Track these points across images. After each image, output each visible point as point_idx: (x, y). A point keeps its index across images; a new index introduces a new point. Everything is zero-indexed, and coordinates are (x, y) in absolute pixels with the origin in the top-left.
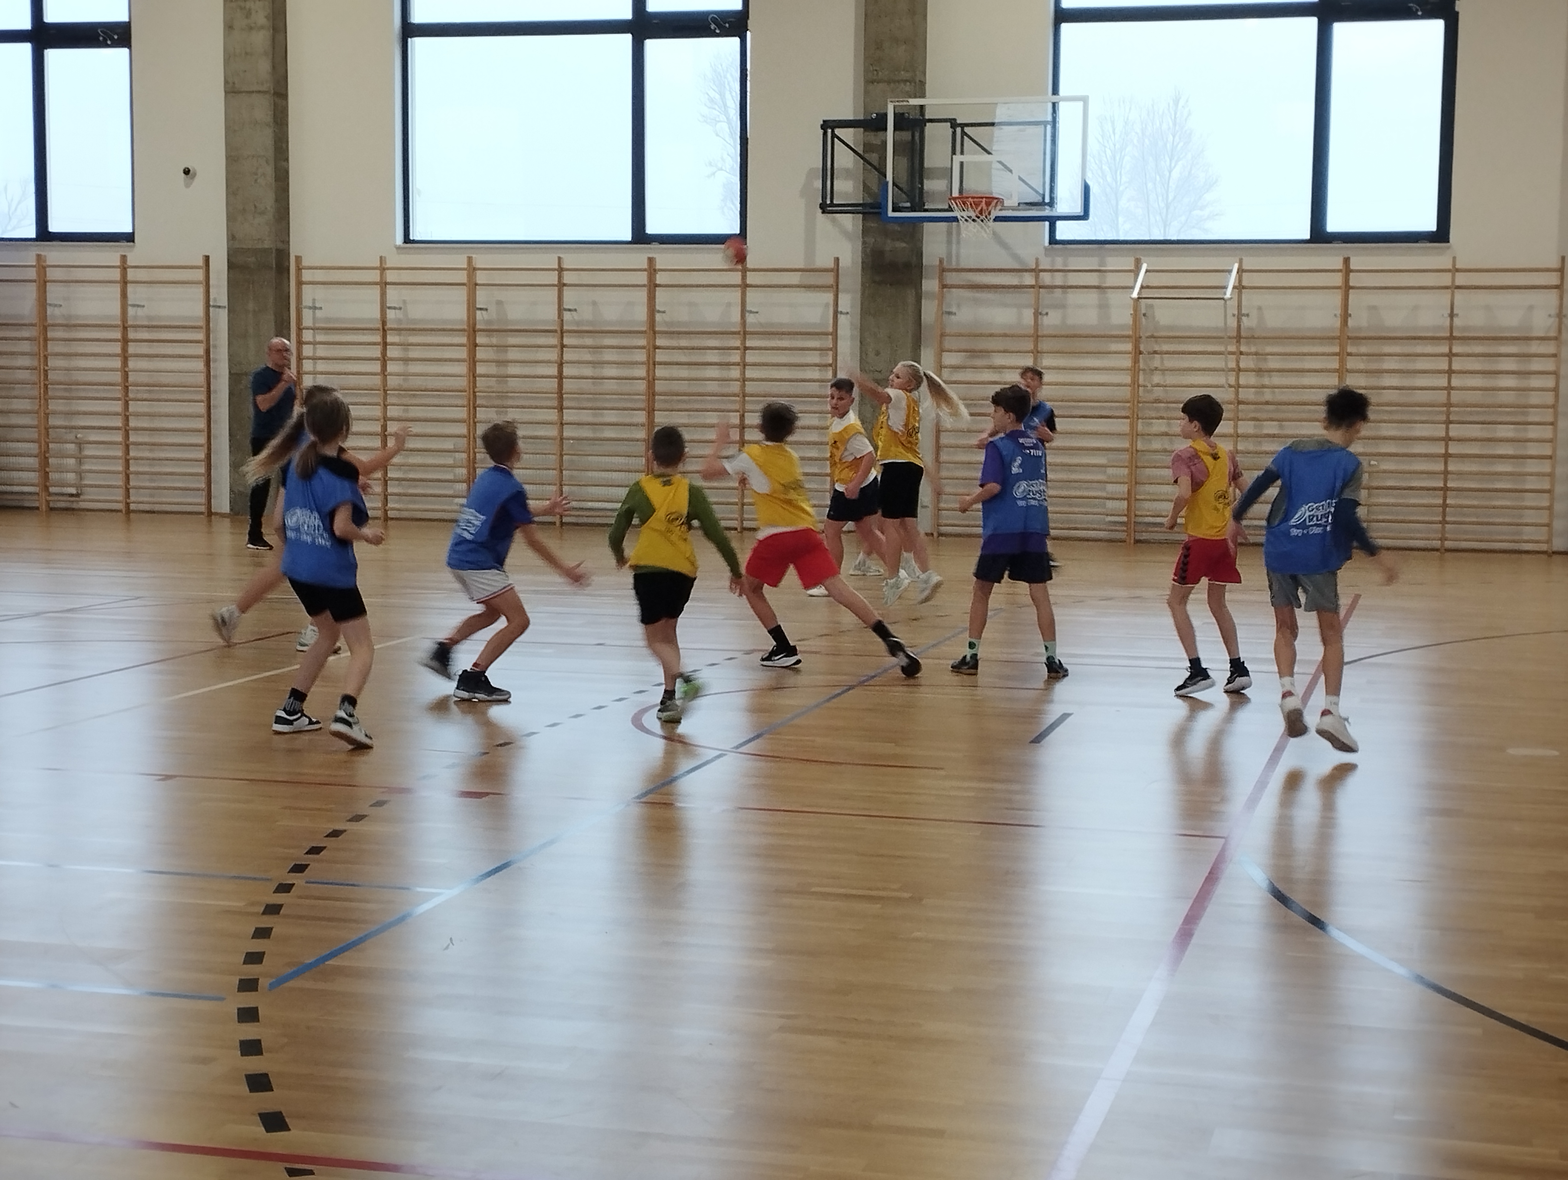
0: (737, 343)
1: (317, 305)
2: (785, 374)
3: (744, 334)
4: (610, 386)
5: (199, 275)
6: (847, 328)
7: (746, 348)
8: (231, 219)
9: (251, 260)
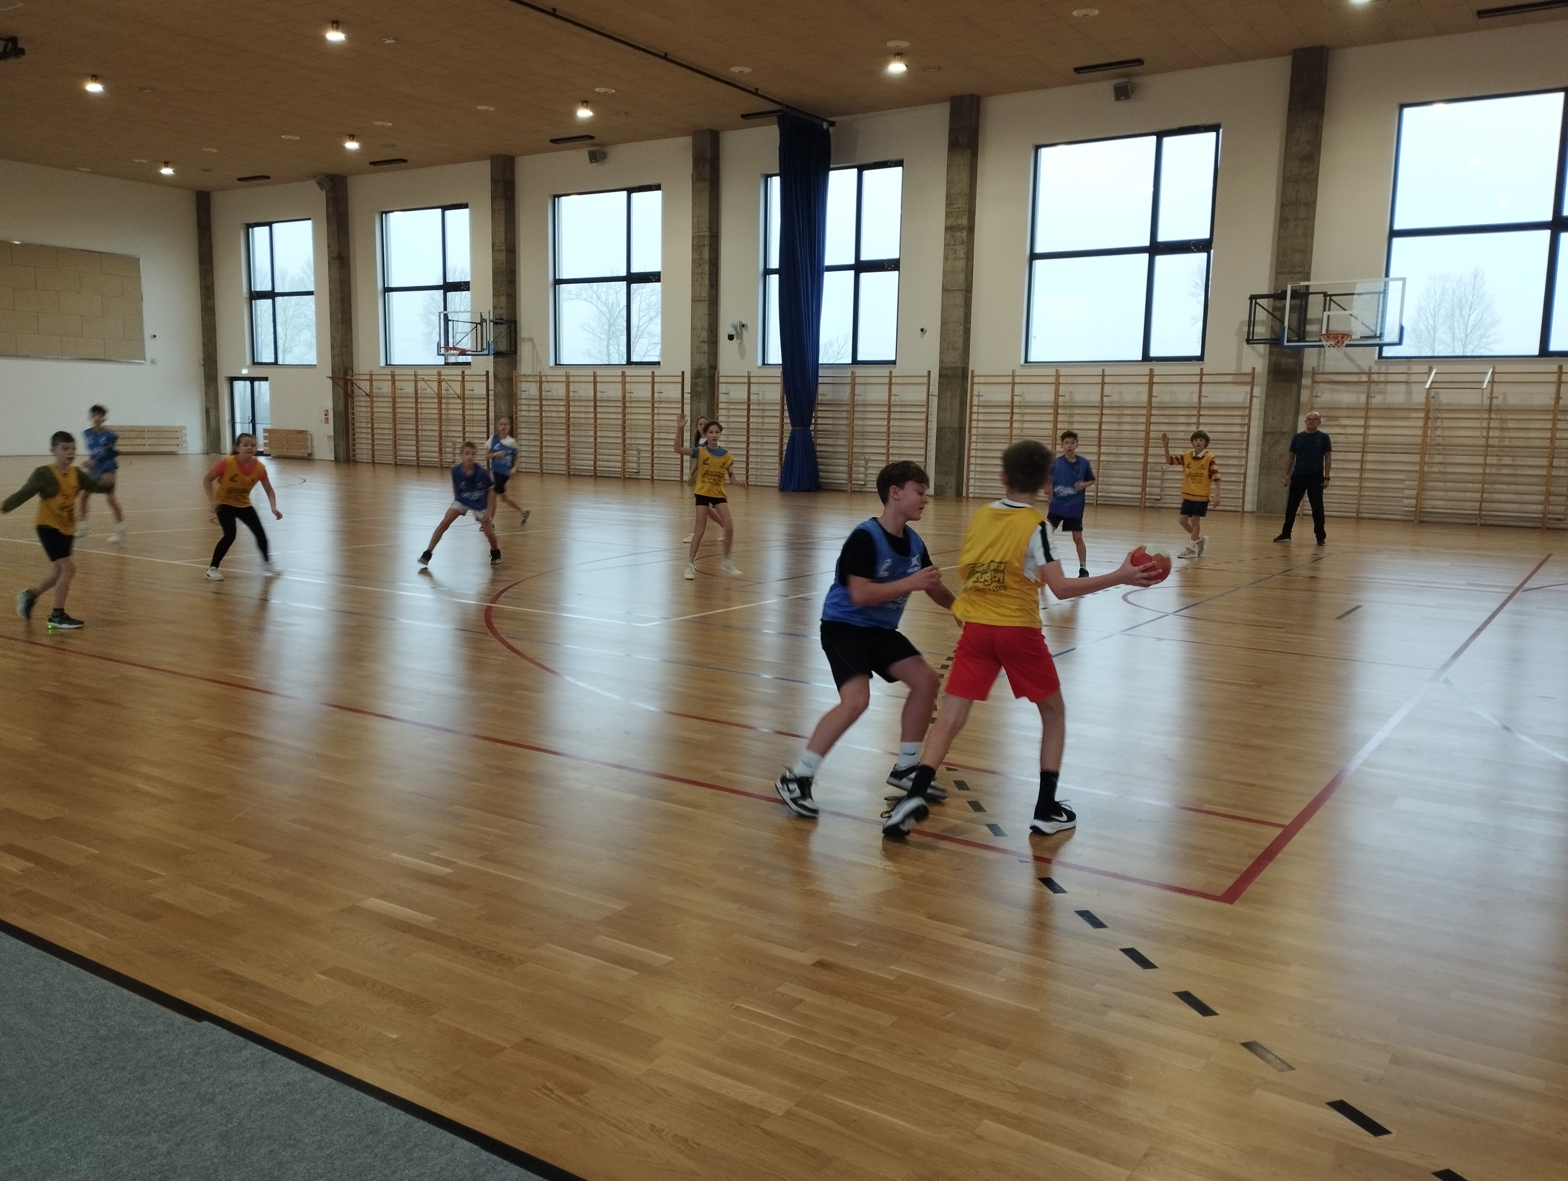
0: (1196, 413)
1: (980, 394)
2: (1221, 429)
3: (1200, 408)
4: (1126, 434)
5: (925, 380)
6: (1257, 404)
7: (1200, 415)
8: (941, 352)
9: (950, 372)
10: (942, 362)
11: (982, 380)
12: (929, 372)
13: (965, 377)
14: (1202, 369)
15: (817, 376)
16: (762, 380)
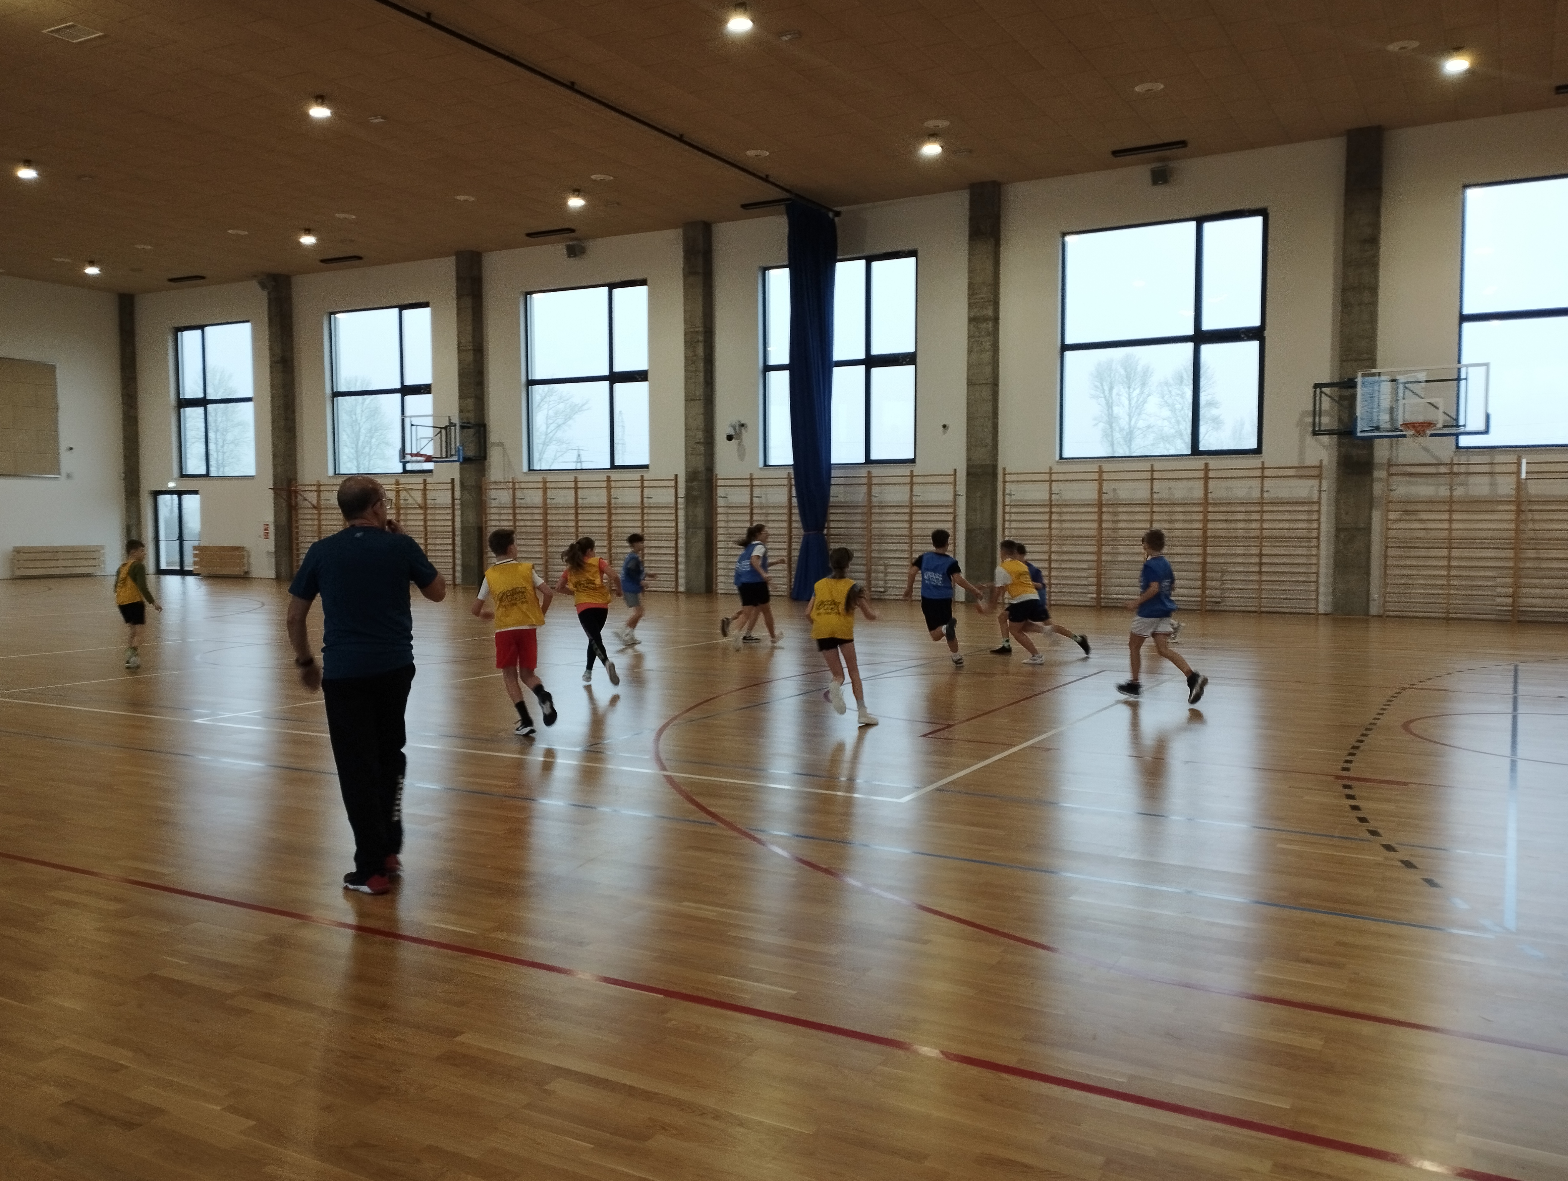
0: (1258, 508)
1: (1013, 493)
3: (1262, 503)
5: (951, 479)
6: (1327, 499)
7: (1263, 511)
8: (968, 449)
9: (978, 470)
10: (969, 459)
11: (1014, 477)
12: (955, 470)
13: (995, 475)
14: (1263, 463)
15: (829, 478)
16: (765, 482)
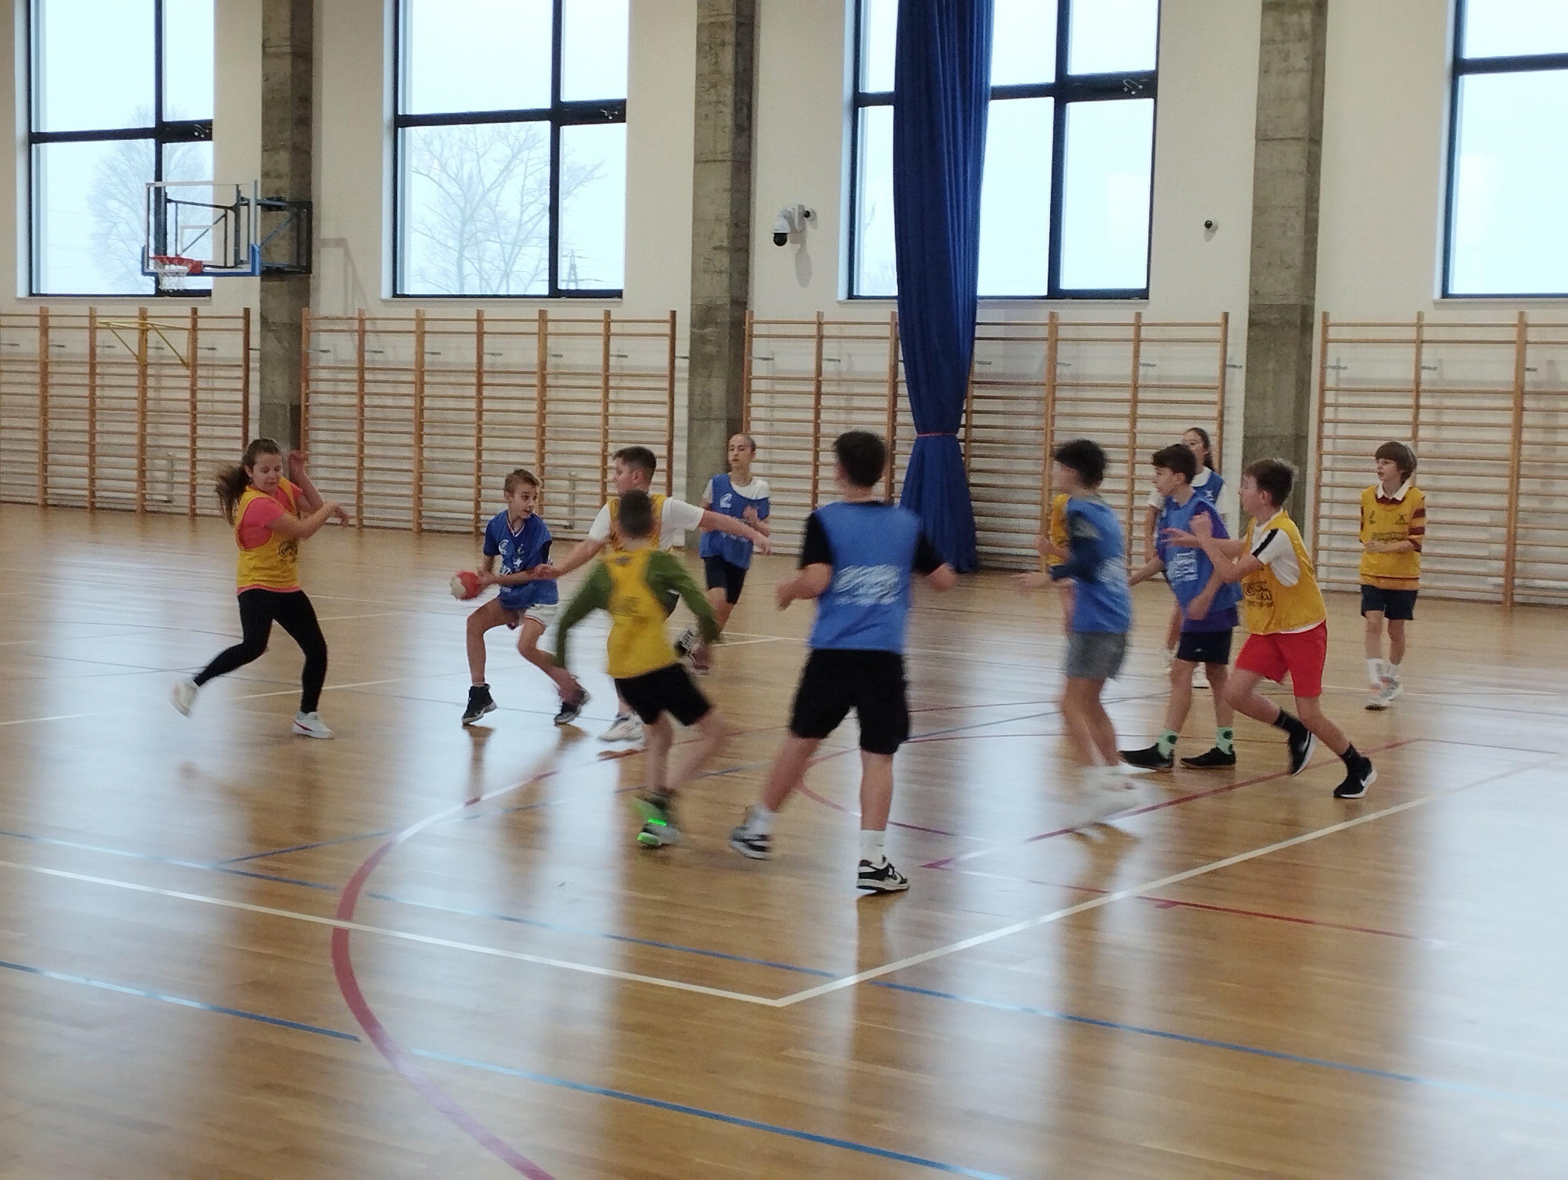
1: (1342, 365)
5: (1217, 333)
8: (1255, 273)
9: (1273, 316)
10: (1254, 293)
11: (1346, 333)
12: (1226, 316)
13: (1307, 327)
15: (973, 323)
16: (848, 331)
